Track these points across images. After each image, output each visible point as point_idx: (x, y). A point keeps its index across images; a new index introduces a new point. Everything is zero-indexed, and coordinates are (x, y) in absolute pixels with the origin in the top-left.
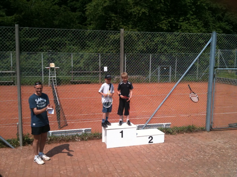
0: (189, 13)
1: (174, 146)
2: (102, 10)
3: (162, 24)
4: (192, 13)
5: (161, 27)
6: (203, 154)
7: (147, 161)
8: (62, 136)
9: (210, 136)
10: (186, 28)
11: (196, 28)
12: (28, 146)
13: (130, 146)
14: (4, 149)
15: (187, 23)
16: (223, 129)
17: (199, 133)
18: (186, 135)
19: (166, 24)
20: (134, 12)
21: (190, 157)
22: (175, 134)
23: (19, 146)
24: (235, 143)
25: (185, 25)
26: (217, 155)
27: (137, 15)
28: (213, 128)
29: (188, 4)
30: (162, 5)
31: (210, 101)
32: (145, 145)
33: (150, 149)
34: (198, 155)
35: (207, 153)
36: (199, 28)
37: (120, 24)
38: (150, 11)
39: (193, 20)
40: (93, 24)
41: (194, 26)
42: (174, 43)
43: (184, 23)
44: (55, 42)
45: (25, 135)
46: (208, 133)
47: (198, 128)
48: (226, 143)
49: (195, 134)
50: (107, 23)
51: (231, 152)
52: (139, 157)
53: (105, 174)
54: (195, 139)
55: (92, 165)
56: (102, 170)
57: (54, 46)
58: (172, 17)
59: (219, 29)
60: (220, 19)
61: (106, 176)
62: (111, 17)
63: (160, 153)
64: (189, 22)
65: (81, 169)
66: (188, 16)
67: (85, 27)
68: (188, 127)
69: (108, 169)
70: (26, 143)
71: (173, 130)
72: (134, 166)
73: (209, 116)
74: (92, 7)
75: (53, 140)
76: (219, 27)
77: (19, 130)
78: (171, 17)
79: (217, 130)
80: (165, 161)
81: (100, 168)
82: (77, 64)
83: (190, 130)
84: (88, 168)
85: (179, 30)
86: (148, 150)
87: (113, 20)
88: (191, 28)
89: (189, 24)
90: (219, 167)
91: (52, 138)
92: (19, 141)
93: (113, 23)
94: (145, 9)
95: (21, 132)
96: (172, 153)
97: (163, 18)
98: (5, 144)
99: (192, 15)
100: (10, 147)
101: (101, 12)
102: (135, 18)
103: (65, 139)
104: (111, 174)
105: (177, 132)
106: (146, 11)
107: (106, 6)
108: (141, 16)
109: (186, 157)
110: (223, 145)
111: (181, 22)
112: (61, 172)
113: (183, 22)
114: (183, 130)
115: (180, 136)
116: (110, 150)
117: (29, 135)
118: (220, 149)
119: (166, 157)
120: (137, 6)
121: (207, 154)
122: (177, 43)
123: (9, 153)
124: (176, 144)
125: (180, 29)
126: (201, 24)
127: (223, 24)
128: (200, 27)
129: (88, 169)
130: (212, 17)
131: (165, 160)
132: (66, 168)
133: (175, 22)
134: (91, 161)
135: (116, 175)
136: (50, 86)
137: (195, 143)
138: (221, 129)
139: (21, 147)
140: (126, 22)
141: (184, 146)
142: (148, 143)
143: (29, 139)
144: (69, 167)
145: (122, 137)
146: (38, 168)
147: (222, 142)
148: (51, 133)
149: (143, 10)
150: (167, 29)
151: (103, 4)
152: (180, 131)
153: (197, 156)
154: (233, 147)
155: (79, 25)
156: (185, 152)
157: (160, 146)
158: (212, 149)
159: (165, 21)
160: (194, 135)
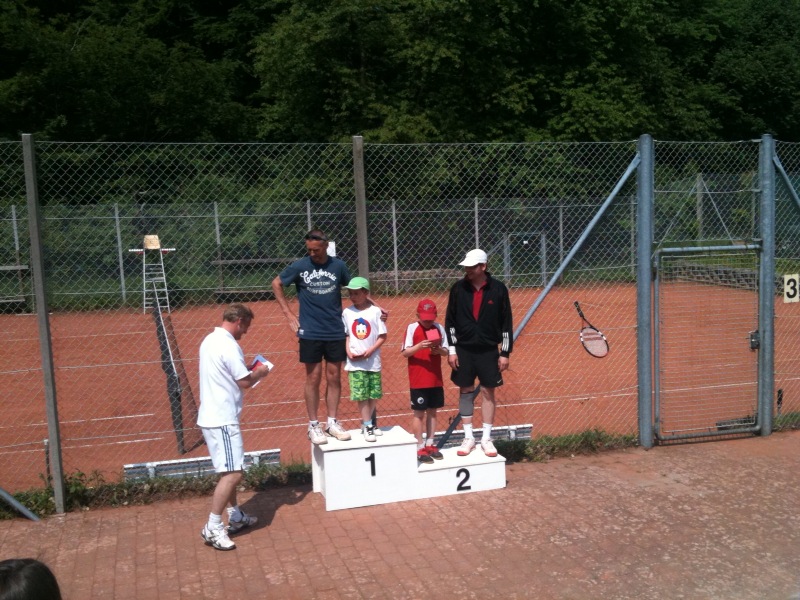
0: (595, 56)
1: (534, 498)
2: (308, 56)
3: (507, 95)
4: (605, 57)
5: (506, 106)
6: (621, 518)
7: (448, 546)
8: (188, 479)
9: (652, 463)
10: (588, 105)
11: (621, 105)
12: (81, 511)
13: (399, 503)
14: (8, 523)
15: (589, 92)
16: (693, 440)
17: (616, 455)
18: (576, 462)
19: (520, 96)
20: (413, 58)
21: (581, 529)
22: (542, 458)
23: (54, 512)
24: (724, 483)
25: (581, 97)
26: (664, 523)
27: (424, 68)
28: (663, 437)
29: (589, 28)
30: (505, 35)
31: (646, 350)
32: (446, 497)
33: (459, 510)
34: (606, 523)
35: (636, 517)
36: (629, 107)
37: (370, 98)
38: (468, 53)
39: (606, 81)
40: (280, 100)
41: (613, 99)
42: (551, 155)
43: (579, 90)
44: (158, 162)
45: (70, 478)
46: (647, 453)
47: (615, 437)
48: (698, 482)
49: (604, 458)
50: (328, 95)
51: (710, 512)
52: (426, 536)
53: (316, 591)
54: (603, 474)
55: (279, 564)
56: (310, 579)
57: (154, 177)
58: (540, 72)
59: (699, 106)
60: (698, 73)
61: (322, 596)
62: (337, 77)
63: (490, 521)
64: (597, 88)
65: (244, 578)
66: (590, 68)
67: (256, 110)
68: (583, 435)
69: (327, 575)
70: (76, 502)
71: (535, 448)
72: (406, 564)
73: (647, 400)
74: (273, 45)
75: (158, 491)
76: (696, 100)
77: (52, 462)
78: (534, 73)
79: (675, 441)
80: (503, 545)
81: (305, 571)
82: (233, 235)
83: (591, 444)
84: (266, 574)
85: (563, 115)
86: (453, 512)
87: (345, 86)
88: (604, 107)
89: (597, 93)
90: (667, 558)
91: (156, 485)
92: (53, 495)
93: (346, 98)
94: (448, 48)
95: (58, 470)
96: (527, 518)
97: (508, 76)
98: (8, 507)
99: (604, 63)
100: (27, 518)
101: (304, 62)
102: (418, 77)
103: (197, 485)
104: (335, 589)
105: (547, 453)
106: (455, 54)
107: (321, 42)
108: (437, 71)
109: (570, 529)
110: (688, 488)
111: (570, 87)
112: (183, 589)
113: (574, 86)
114: (567, 447)
115: (558, 466)
116: (335, 517)
117: (83, 478)
118: (675, 502)
119: (507, 533)
120: (422, 39)
121: (635, 520)
122: (559, 158)
123: (23, 535)
124: (542, 490)
125: (566, 110)
126: (635, 94)
127: (710, 90)
128: (633, 101)
129: (268, 576)
130: (672, 67)
131: (503, 542)
132: (199, 575)
133: (551, 88)
134: (276, 551)
135: (352, 593)
136: (148, 313)
137: (601, 486)
138: (689, 440)
139: (61, 517)
140: (387, 93)
141: (567, 497)
142: (454, 491)
143: (85, 491)
144: (210, 573)
145: (373, 473)
146: (114, 580)
147: (687, 481)
148: (151, 471)
149: (443, 52)
150: (523, 111)
151: (309, 34)
152: (559, 449)
153: (602, 526)
154: (716, 496)
155: (233, 104)
156: (568, 517)
157: (493, 500)
158: (651, 504)
159: (516, 85)
160: (600, 462)
